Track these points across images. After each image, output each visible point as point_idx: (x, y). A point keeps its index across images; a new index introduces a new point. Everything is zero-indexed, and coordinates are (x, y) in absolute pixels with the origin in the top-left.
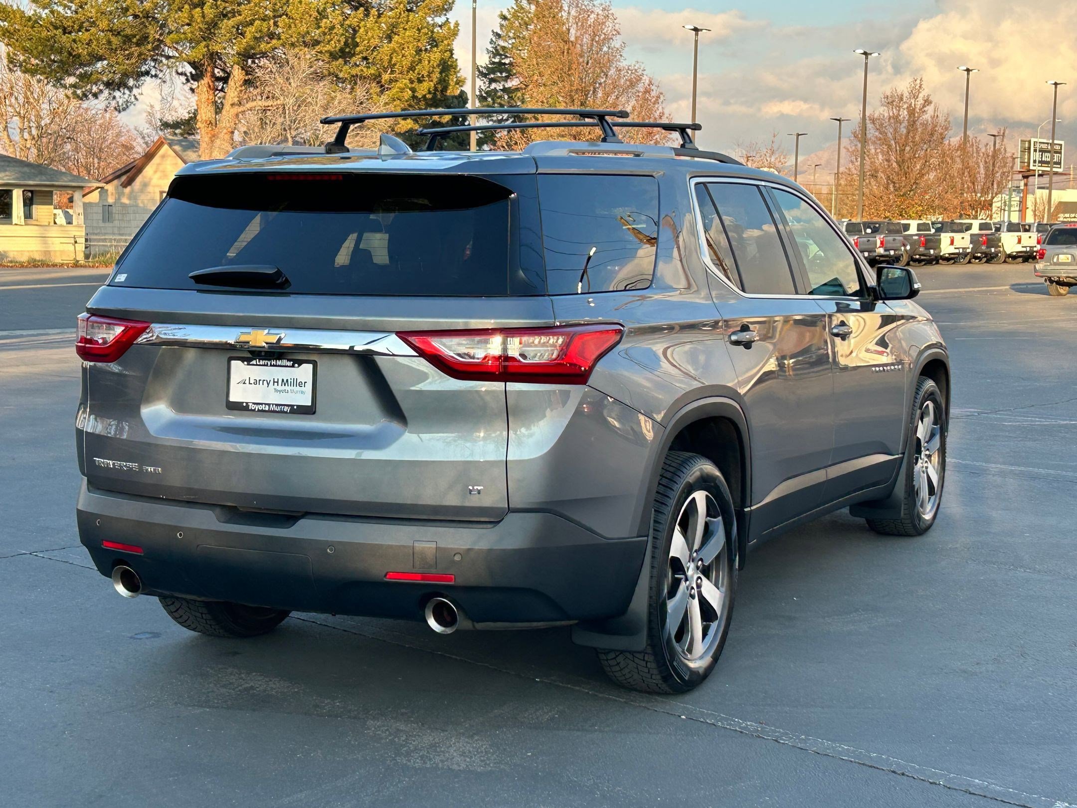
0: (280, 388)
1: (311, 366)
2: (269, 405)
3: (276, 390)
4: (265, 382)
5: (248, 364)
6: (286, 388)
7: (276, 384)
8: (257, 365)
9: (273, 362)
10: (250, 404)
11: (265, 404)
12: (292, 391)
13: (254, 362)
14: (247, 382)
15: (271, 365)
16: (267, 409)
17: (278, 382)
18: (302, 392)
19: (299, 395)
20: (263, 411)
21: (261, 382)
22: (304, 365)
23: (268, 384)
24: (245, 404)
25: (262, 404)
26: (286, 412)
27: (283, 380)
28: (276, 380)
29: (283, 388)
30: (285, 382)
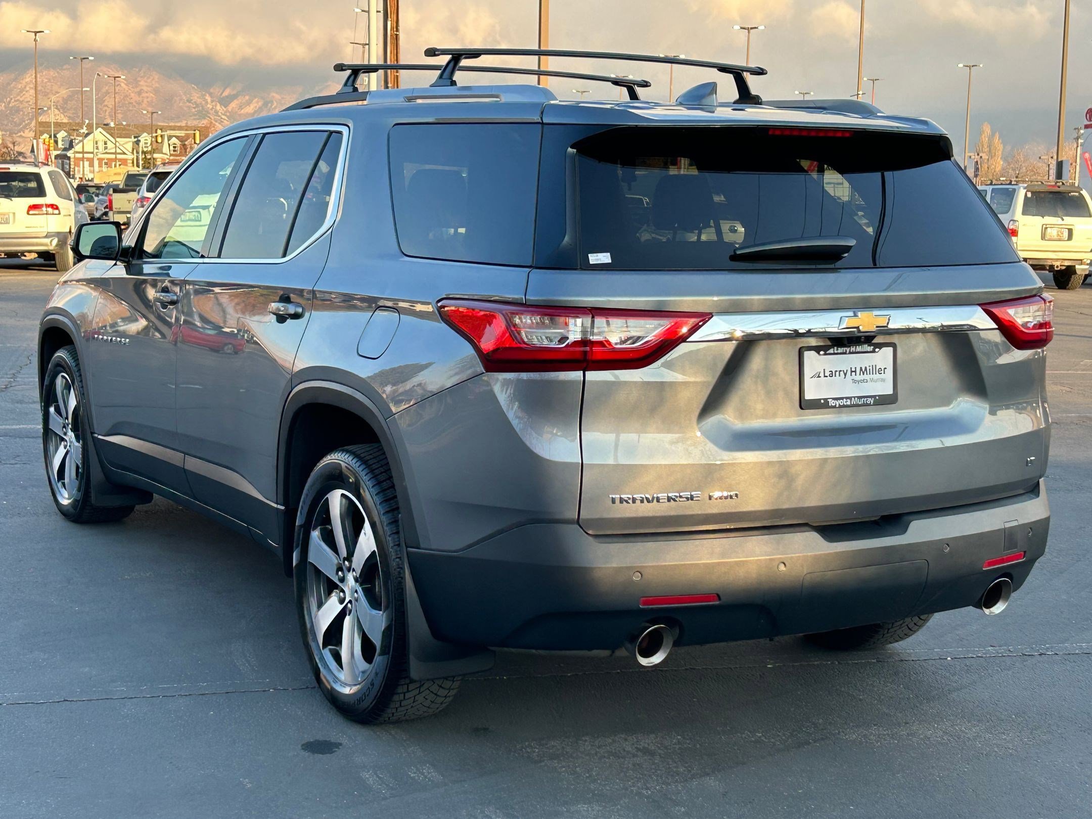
0: (858, 377)
1: (891, 349)
2: (850, 398)
3: (854, 381)
4: (842, 373)
5: (825, 354)
6: (866, 377)
7: (853, 373)
8: (834, 354)
9: (853, 349)
10: (830, 400)
11: (847, 398)
12: (872, 380)
13: (831, 351)
14: (822, 375)
15: (850, 353)
16: (849, 403)
17: (855, 371)
18: (883, 380)
19: (879, 384)
20: (844, 406)
21: (837, 373)
22: (884, 349)
23: (845, 375)
24: (822, 401)
25: (842, 398)
26: (869, 405)
27: (861, 369)
28: (853, 370)
29: (862, 377)
30: (863, 371)
